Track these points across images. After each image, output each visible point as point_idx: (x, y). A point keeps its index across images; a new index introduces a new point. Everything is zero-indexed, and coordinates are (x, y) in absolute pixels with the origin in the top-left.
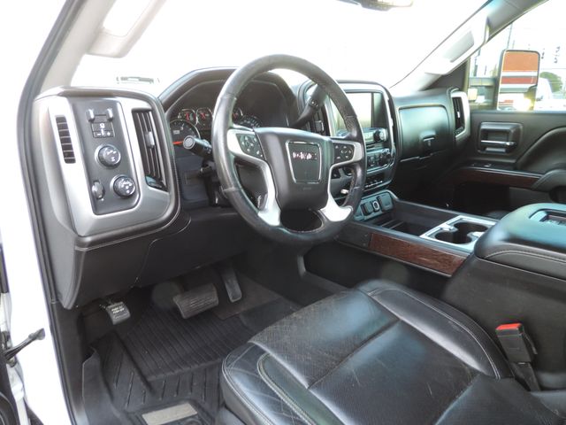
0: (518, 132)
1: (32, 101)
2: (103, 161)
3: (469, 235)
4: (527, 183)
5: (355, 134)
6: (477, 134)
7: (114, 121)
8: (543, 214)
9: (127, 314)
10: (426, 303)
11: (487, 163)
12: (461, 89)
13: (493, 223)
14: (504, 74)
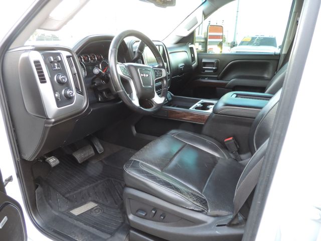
0: (218, 63)
1: (5, 53)
2: (59, 81)
3: (208, 107)
4: (223, 85)
5: (161, 65)
6: (201, 64)
7: (60, 62)
8: (235, 95)
9: (58, 162)
10: (197, 136)
11: (206, 77)
12: (192, 43)
13: (216, 102)
14: (209, 34)
